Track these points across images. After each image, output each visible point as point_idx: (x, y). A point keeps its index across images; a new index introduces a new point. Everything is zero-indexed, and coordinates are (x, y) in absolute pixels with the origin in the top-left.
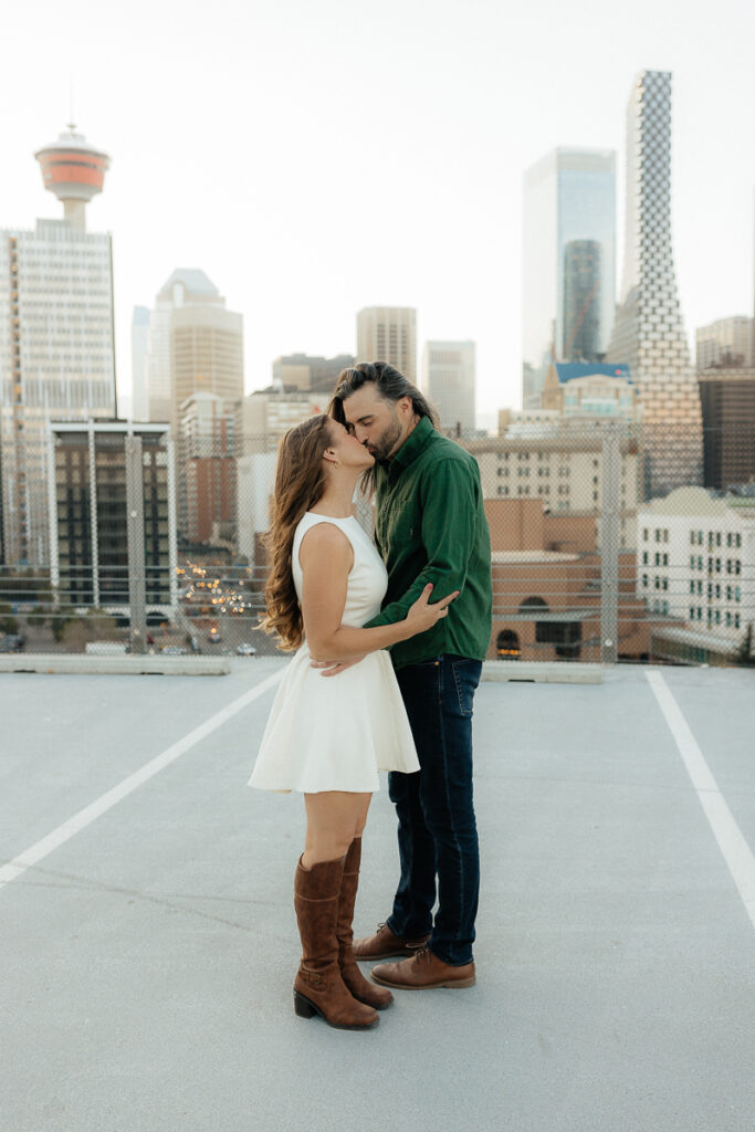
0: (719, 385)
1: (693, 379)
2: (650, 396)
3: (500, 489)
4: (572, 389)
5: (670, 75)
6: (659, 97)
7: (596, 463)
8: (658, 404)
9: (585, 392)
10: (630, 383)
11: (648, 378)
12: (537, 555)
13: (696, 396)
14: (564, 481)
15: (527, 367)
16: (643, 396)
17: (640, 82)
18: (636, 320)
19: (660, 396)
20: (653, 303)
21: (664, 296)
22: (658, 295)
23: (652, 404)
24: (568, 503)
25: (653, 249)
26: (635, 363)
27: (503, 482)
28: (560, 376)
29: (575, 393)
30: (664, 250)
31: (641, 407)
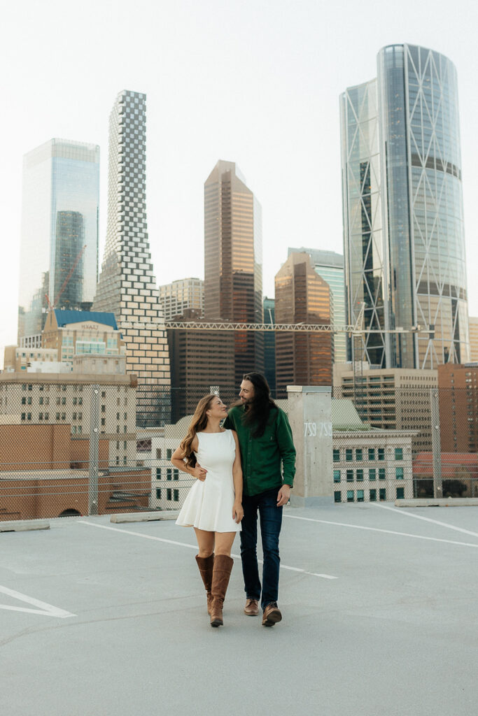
0: (183, 333)
1: (163, 327)
2: (129, 339)
3: (23, 415)
4: (68, 331)
5: (144, 96)
6: (136, 112)
7: (104, 394)
8: (136, 346)
9: (79, 335)
10: (116, 329)
11: (128, 325)
12: (65, 473)
13: (165, 341)
14: (77, 409)
15: (21, 311)
16: (126, 339)
17: (121, 99)
18: (118, 278)
19: (137, 340)
20: (131, 265)
21: (141, 260)
22: (135, 260)
23: (130, 346)
24: (80, 427)
25: (131, 224)
26: (119, 312)
27: (26, 409)
28: (58, 321)
29: (71, 335)
30: (141, 225)
31: (123, 348)
